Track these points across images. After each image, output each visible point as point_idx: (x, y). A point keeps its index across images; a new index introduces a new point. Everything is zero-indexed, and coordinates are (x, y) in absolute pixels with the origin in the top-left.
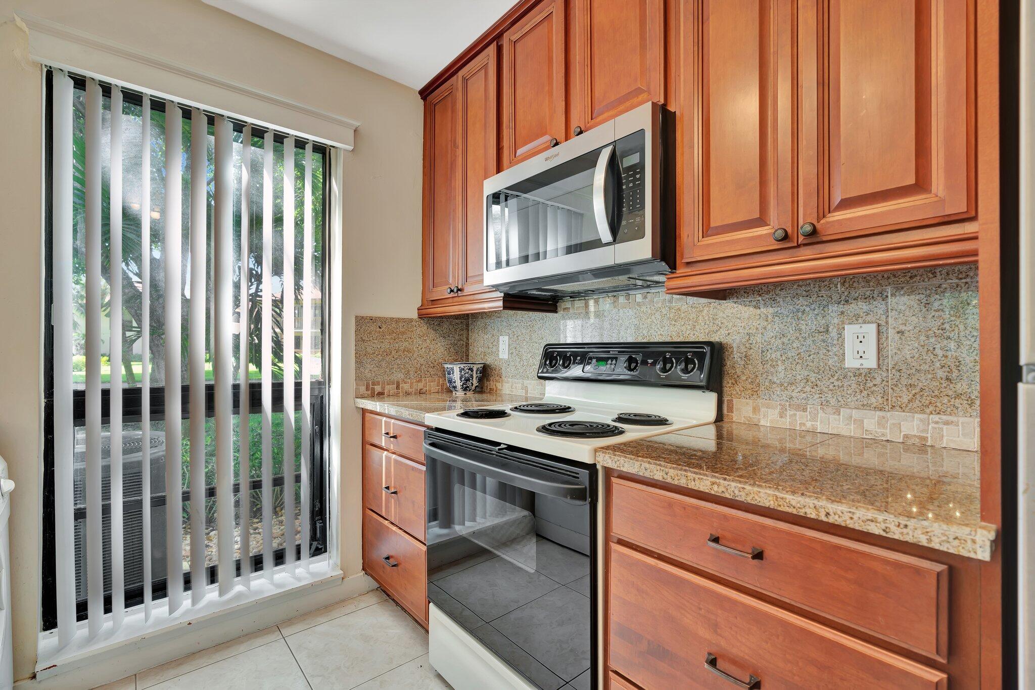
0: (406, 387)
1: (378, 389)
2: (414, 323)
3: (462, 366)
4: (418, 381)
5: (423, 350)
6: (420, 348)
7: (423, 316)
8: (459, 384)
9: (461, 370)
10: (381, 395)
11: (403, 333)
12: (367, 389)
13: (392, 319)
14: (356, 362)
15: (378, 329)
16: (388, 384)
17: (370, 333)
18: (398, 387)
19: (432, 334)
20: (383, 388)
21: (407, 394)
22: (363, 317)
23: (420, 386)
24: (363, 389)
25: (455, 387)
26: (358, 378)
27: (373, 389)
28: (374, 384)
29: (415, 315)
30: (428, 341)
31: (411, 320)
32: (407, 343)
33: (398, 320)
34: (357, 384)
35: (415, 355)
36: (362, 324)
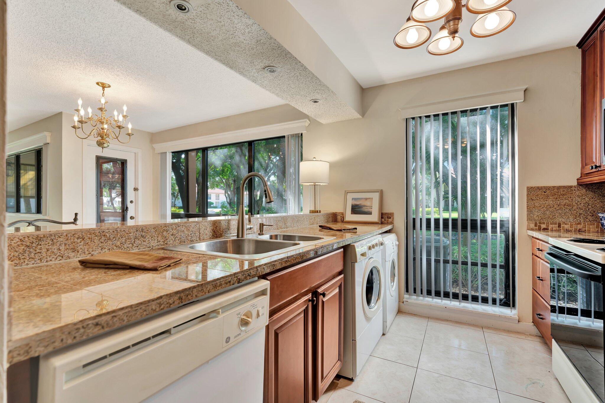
0: (566, 227)
1: (543, 226)
2: (573, 188)
4: (578, 224)
5: (582, 205)
6: (579, 203)
7: (580, 184)
10: (545, 229)
11: (564, 195)
12: (536, 226)
13: (554, 187)
14: (528, 211)
15: (543, 193)
16: (551, 224)
17: (537, 196)
18: (559, 226)
19: (591, 194)
20: (548, 226)
21: (567, 231)
22: (532, 187)
23: (579, 227)
24: (532, 226)
26: (529, 219)
27: (540, 226)
28: (540, 223)
29: (575, 183)
30: (587, 199)
31: (571, 187)
32: (567, 201)
33: (559, 188)
34: (528, 223)
35: (574, 208)
36: (531, 191)
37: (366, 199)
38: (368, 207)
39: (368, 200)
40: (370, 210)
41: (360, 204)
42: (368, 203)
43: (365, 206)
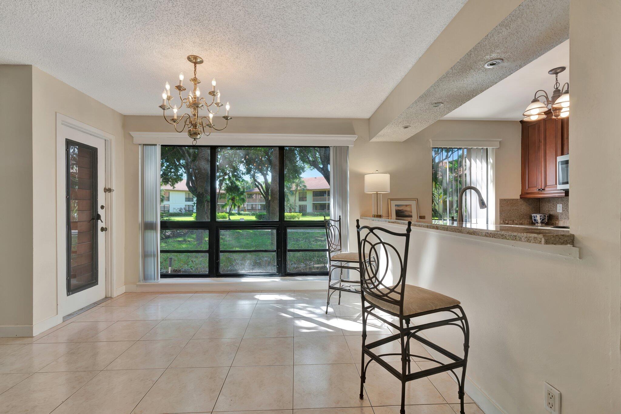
1: (507, 222)
3: (541, 215)
6: (521, 208)
7: (522, 197)
8: (539, 221)
9: (540, 216)
10: (507, 224)
11: (515, 204)
12: (503, 222)
13: (511, 199)
14: (500, 213)
15: (507, 203)
16: (510, 221)
17: (504, 204)
18: (513, 222)
20: (508, 222)
22: (502, 199)
23: (521, 221)
24: (502, 222)
25: (537, 222)
26: (500, 218)
27: (505, 222)
28: (505, 220)
29: (519, 198)
30: (524, 206)
31: (518, 199)
32: (516, 207)
33: (513, 200)
34: (500, 220)
35: (519, 211)
36: (501, 201)
37: (406, 206)
38: (409, 212)
39: (408, 206)
40: (410, 214)
41: (402, 209)
42: (408, 209)
43: (406, 211)
